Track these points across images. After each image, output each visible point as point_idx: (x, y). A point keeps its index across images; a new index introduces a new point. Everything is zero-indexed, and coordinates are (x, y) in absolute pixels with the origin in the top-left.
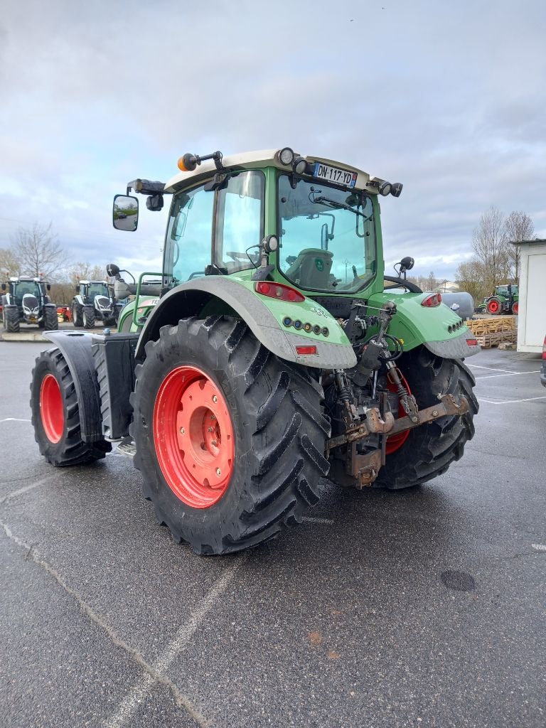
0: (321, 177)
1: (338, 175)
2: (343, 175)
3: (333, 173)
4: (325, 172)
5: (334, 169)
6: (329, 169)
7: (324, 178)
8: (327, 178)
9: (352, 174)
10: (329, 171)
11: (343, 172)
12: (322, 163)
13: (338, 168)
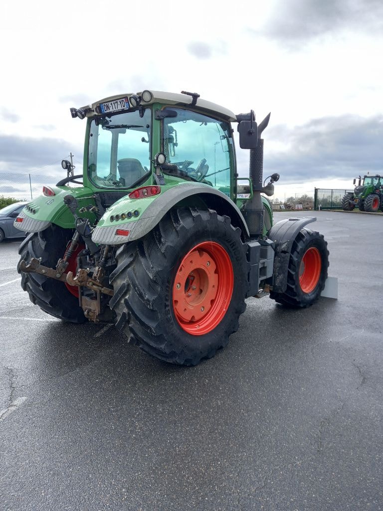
0: (107, 111)
1: (116, 105)
2: (119, 103)
3: (113, 105)
4: (108, 107)
5: (113, 102)
6: (110, 103)
7: (109, 111)
8: (111, 110)
9: (124, 99)
10: (110, 105)
11: (118, 101)
12: (105, 103)
13: (115, 100)
